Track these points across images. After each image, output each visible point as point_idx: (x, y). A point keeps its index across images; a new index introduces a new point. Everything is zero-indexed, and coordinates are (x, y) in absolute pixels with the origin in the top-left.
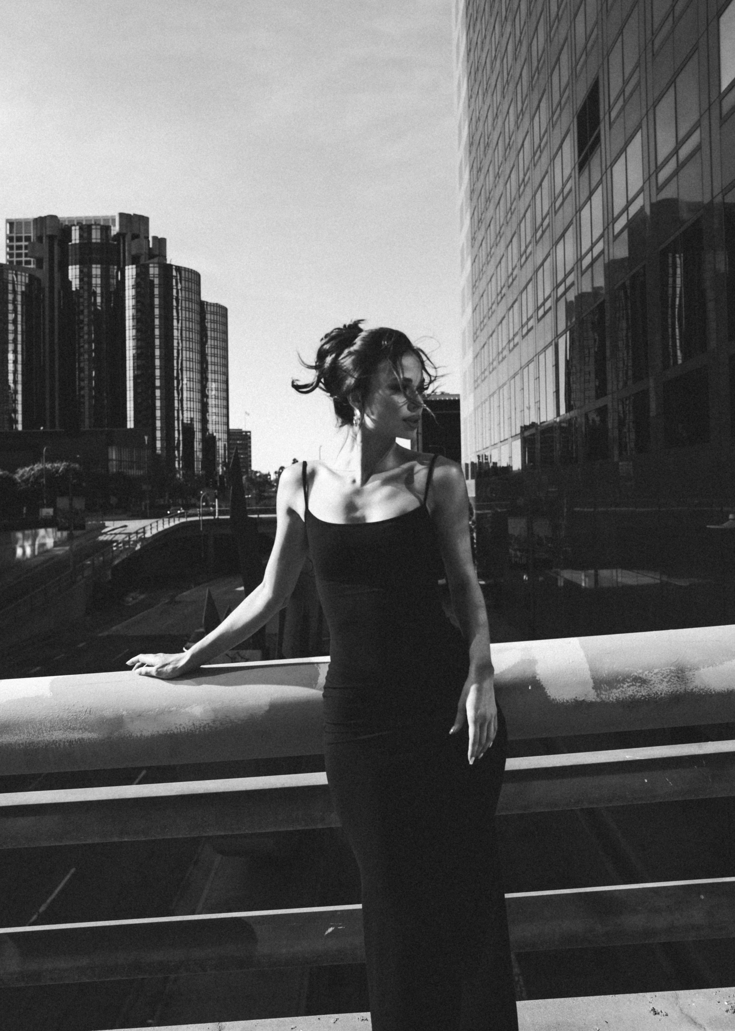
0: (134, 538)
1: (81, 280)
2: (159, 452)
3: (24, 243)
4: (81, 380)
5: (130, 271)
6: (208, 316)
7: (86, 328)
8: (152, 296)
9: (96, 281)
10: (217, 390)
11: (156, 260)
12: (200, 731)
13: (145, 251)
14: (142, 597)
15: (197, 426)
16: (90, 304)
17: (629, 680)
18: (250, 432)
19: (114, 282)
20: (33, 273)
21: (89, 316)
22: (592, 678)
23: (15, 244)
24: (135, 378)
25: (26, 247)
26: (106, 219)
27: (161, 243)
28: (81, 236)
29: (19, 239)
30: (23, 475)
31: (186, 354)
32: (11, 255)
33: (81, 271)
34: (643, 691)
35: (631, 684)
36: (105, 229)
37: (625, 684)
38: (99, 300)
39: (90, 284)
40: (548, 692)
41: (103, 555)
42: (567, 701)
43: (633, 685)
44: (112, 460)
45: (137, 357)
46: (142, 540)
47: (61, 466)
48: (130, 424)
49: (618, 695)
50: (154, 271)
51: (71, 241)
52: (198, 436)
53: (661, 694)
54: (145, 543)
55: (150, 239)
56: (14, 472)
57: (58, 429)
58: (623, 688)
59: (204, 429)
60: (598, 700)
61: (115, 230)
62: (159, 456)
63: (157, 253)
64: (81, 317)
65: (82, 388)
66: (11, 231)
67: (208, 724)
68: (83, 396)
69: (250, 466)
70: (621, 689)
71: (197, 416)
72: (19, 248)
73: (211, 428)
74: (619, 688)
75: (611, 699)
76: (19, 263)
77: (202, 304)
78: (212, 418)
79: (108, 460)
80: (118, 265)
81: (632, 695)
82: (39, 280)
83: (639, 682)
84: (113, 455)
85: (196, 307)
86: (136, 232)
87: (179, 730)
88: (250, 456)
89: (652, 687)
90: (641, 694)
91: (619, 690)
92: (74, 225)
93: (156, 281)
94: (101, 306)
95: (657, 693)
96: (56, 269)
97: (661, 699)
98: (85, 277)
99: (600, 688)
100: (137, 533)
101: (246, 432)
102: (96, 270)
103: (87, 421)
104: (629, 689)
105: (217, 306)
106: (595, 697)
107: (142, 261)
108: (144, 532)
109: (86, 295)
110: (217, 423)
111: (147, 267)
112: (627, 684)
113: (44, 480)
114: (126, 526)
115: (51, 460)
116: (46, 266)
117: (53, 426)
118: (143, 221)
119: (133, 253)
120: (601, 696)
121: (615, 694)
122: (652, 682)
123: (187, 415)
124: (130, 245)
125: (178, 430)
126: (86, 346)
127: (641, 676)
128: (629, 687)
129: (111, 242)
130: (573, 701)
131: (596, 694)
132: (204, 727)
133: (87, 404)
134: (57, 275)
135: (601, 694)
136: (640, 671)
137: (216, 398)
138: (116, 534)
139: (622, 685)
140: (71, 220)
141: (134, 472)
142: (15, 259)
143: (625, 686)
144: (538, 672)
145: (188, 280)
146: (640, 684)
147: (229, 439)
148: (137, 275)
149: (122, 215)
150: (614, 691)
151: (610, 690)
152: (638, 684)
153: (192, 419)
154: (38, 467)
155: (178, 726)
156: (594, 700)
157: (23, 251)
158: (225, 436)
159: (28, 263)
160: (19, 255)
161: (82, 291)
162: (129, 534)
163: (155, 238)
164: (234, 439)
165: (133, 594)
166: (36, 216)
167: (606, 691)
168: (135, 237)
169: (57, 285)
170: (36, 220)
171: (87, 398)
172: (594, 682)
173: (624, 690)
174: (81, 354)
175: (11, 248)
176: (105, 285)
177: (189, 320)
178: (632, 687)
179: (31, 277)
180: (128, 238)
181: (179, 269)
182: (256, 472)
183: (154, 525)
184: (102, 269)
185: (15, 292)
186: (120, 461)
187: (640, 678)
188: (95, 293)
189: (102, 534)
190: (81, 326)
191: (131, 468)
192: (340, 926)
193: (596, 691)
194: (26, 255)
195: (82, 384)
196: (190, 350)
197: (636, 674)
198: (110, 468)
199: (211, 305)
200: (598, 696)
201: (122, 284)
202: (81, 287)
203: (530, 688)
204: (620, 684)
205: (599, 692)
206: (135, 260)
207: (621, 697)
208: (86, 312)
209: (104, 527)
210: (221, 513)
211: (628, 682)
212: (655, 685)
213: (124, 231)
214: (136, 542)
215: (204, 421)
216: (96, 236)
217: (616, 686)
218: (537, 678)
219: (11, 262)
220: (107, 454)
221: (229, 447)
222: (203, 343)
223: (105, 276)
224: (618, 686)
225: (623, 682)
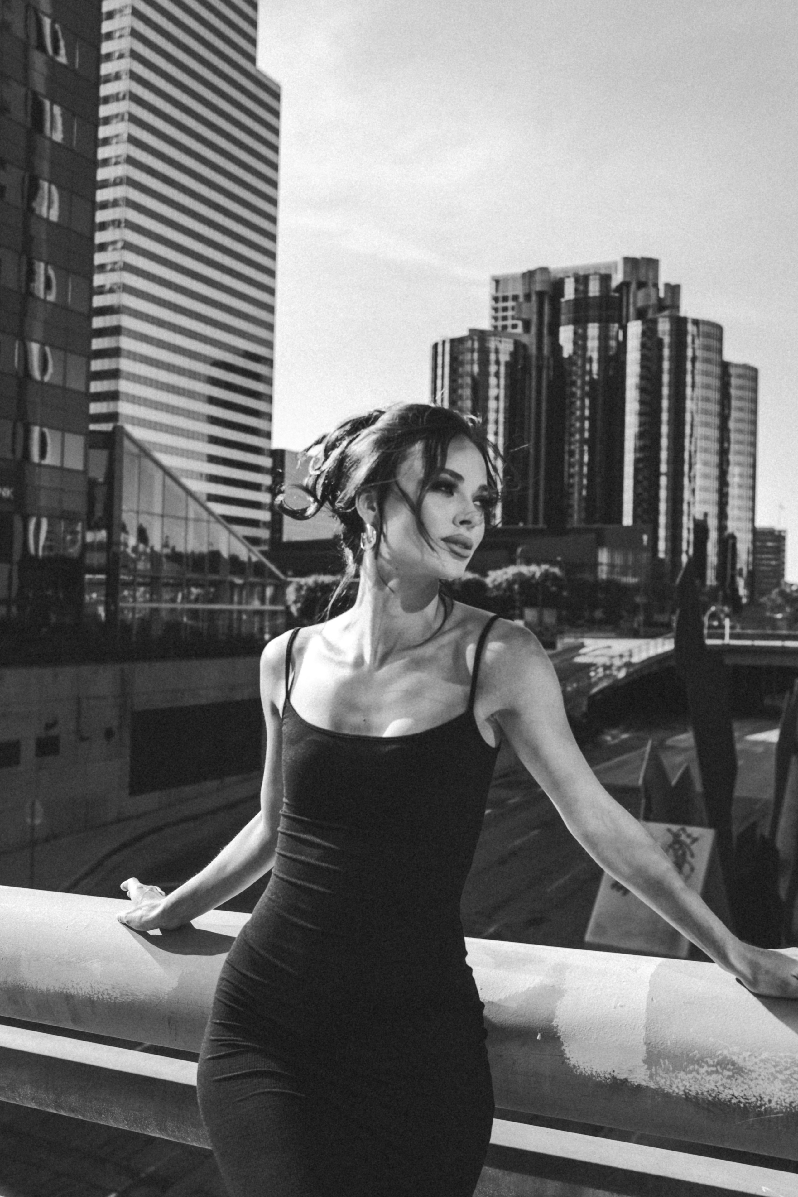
0: (617, 662)
1: (575, 343)
2: (661, 555)
3: (510, 304)
4: (571, 465)
5: (635, 328)
6: (734, 381)
7: (578, 403)
8: (660, 358)
9: (593, 344)
10: (741, 475)
11: (666, 313)
12: (98, 998)
13: (653, 301)
14: (625, 736)
15: (713, 523)
16: (584, 373)
17: (711, 1062)
18: (785, 531)
19: (613, 343)
20: (518, 338)
21: (583, 389)
22: (647, 1044)
23: (501, 305)
24: (637, 461)
25: (513, 308)
26: (608, 266)
27: (674, 290)
28: (576, 290)
29: (505, 299)
30: (495, 580)
31: (699, 431)
32: (496, 319)
33: (575, 333)
34: (734, 1088)
35: (714, 1069)
36: (606, 279)
37: (703, 1067)
38: (595, 367)
39: (585, 348)
40: (567, 1052)
41: (577, 681)
42: (598, 1075)
43: (717, 1072)
44: (601, 564)
45: (640, 436)
46: (628, 665)
47: (535, 570)
48: (627, 520)
49: (688, 1085)
50: (664, 327)
51: (562, 295)
52: (713, 535)
53: (770, 1101)
54: (631, 670)
55: (661, 287)
56: (486, 575)
57: (541, 525)
58: (698, 1073)
59: (722, 528)
60: (652, 1085)
61: (617, 279)
62: (662, 561)
63: (668, 302)
64: (574, 389)
65: (571, 476)
66: (497, 290)
68: (572, 486)
69: (783, 576)
70: (694, 1074)
71: (713, 510)
72: (505, 309)
73: (732, 526)
74: (690, 1072)
75: (674, 1088)
76: (505, 327)
77: (725, 366)
78: (732, 511)
79: (596, 564)
80: (620, 321)
81: (713, 1090)
82: (525, 347)
83: (729, 1070)
84: (603, 556)
85: (716, 370)
86: (643, 279)
88: (783, 563)
89: (752, 1084)
90: (731, 1092)
91: (690, 1076)
92: (568, 277)
93: (667, 340)
94: (598, 375)
95: (762, 1099)
96: (545, 331)
98: (580, 340)
99: (657, 1064)
100: (621, 656)
101: (780, 532)
102: (593, 330)
103: (576, 517)
104: (708, 1078)
105: (746, 367)
106: (647, 1078)
107: (650, 315)
108: (631, 656)
109: (579, 363)
110: (739, 519)
111: (655, 322)
112: (706, 1068)
113: (516, 587)
114: (609, 647)
115: (528, 563)
116: (534, 329)
117: (536, 521)
118: (652, 264)
119: (640, 304)
120: (658, 1079)
121: (682, 1080)
122: (754, 1075)
123: (698, 511)
124: (635, 296)
125: (689, 529)
126: (578, 425)
127: (735, 1058)
128: (709, 1073)
129: (612, 294)
130: (607, 1076)
131: (648, 1073)
133: (576, 495)
134: (546, 340)
135: (657, 1074)
136: (736, 1049)
137: (740, 486)
138: (597, 656)
139: (696, 1067)
140: (565, 271)
141: (630, 580)
142: (500, 323)
143: (702, 1070)
144: (557, 1013)
145: (708, 335)
146: (730, 1073)
147: (754, 541)
148: (644, 334)
149: (628, 261)
150: (682, 1074)
151: (673, 1071)
152: (727, 1073)
153: (706, 515)
154: (511, 571)
156: (644, 1083)
157: (510, 313)
158: (750, 536)
159: (514, 326)
160: (505, 318)
161: (574, 358)
162: (612, 657)
163: (667, 285)
164: (760, 541)
165: (614, 732)
166: (524, 269)
167: (667, 1071)
168: (641, 285)
169: (546, 351)
170: (524, 275)
171: (576, 488)
172: (648, 1052)
173: (699, 1077)
174: (572, 435)
175: (496, 310)
176: (603, 347)
177: (707, 387)
178: (714, 1076)
179: (517, 344)
180: (633, 287)
181: (696, 322)
182: (792, 585)
183: (644, 647)
184: (600, 329)
185: (498, 363)
186: (612, 566)
187: (733, 1064)
188: (590, 360)
189: (579, 655)
190: (574, 400)
191: (625, 574)
193: (649, 1068)
194: (513, 318)
195: (572, 470)
196: (707, 425)
197: (725, 1052)
198: (600, 574)
199: (737, 366)
200: (651, 1077)
201: (622, 346)
202: (575, 353)
203: (538, 1037)
204: (693, 1064)
205: (653, 1070)
206: (641, 315)
207: (692, 1089)
208: (579, 382)
209: (582, 646)
210: (733, 636)
211: (709, 1066)
213: (628, 279)
214: (619, 669)
215: (722, 515)
216: (594, 289)
217: (686, 1067)
218: (554, 1024)
219: (496, 327)
220: (596, 556)
221: (756, 550)
222: (724, 418)
223: (604, 338)
224: (691, 1067)
225: (700, 1062)
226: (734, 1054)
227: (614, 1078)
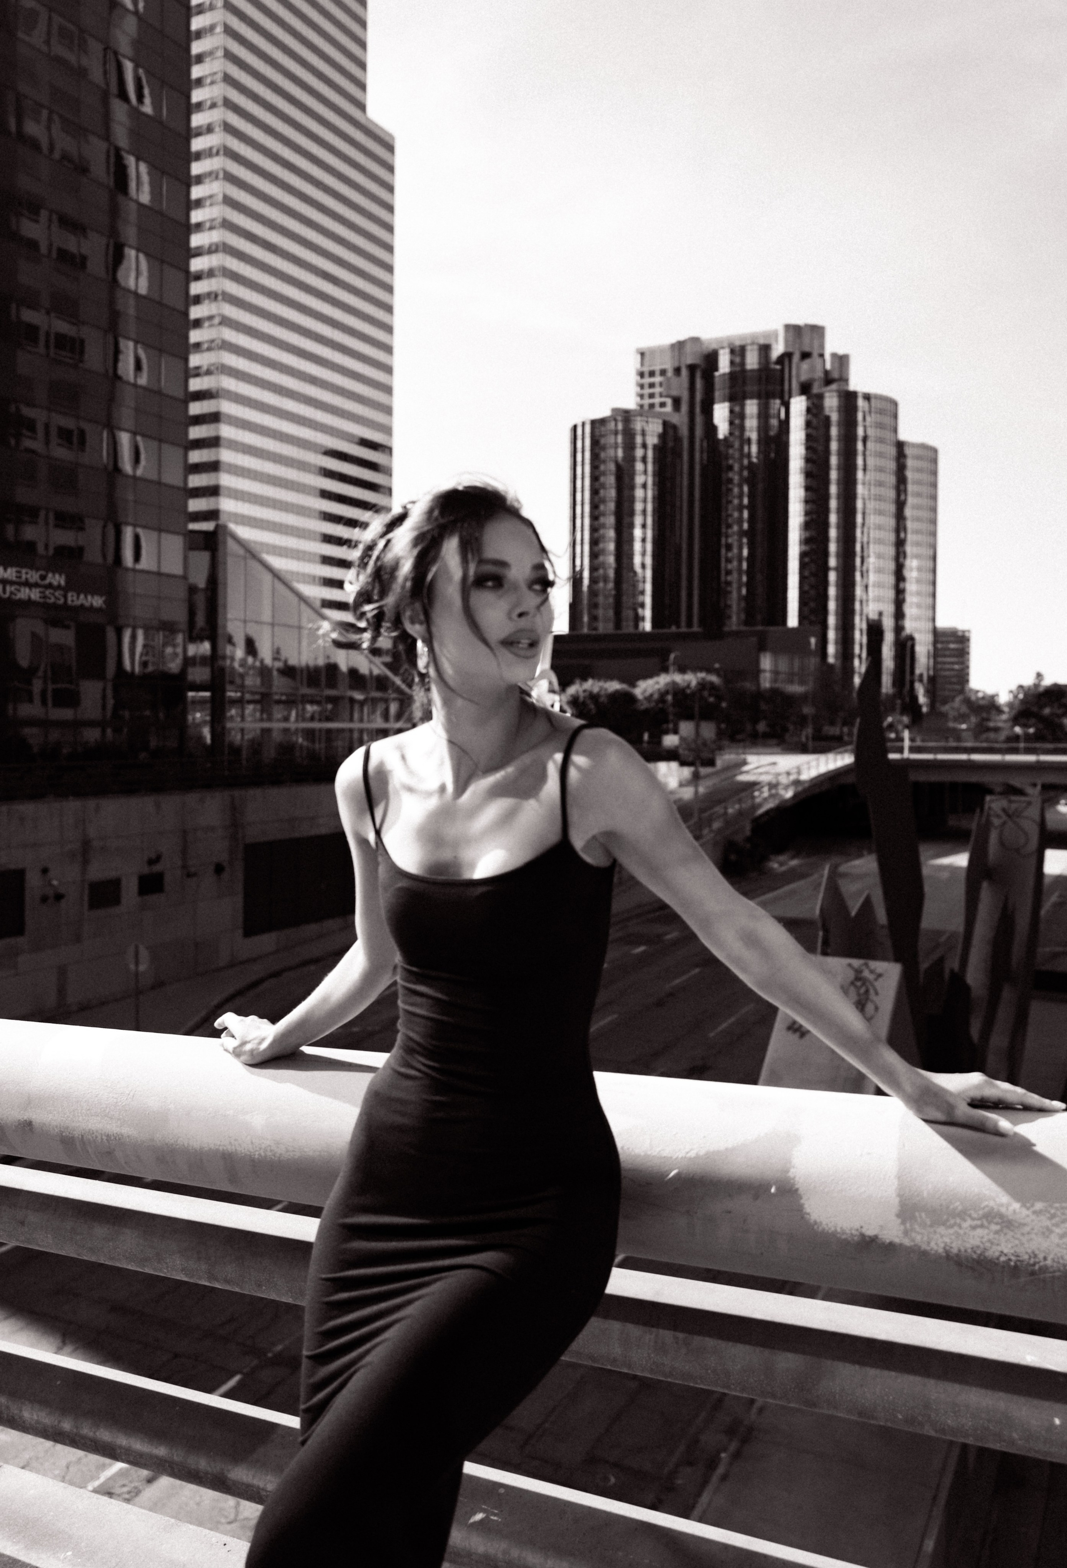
0: (784, 780)
1: (731, 423)
2: (831, 660)
3: (657, 379)
4: (729, 561)
5: (798, 405)
6: (910, 463)
7: (736, 490)
8: (828, 439)
9: (751, 424)
10: (919, 569)
11: (834, 386)
13: (820, 374)
14: (794, 863)
15: (888, 623)
16: (742, 455)
17: (975, 1215)
18: (969, 631)
19: (774, 422)
20: (667, 419)
21: (740, 473)
22: (900, 1196)
23: (647, 380)
24: (803, 555)
25: (661, 384)
26: (767, 335)
27: (842, 361)
28: (732, 363)
29: (652, 374)
30: (645, 691)
31: (872, 519)
32: (642, 396)
33: (731, 411)
34: (1003, 1245)
35: (979, 1222)
36: (765, 349)
37: (965, 1221)
38: (754, 449)
39: (742, 428)
40: (806, 1206)
41: (740, 801)
42: (844, 1233)
43: (982, 1226)
44: (764, 671)
45: (807, 526)
46: (797, 782)
47: (691, 679)
48: (793, 621)
49: (947, 1240)
50: (831, 403)
51: (716, 369)
52: (889, 638)
53: (1045, 1259)
54: (800, 788)
55: (828, 357)
56: (633, 685)
57: (696, 629)
58: (960, 1227)
59: (899, 629)
60: (907, 1242)
61: (778, 349)
62: (831, 667)
63: (836, 375)
64: (731, 475)
65: (729, 572)
66: (642, 364)
68: (729, 584)
69: (967, 681)
70: (956, 1228)
71: (889, 609)
72: (652, 385)
73: (910, 626)
74: (952, 1227)
75: (933, 1244)
76: (652, 406)
77: (900, 446)
78: (910, 610)
79: (757, 672)
80: (782, 397)
81: (978, 1247)
82: (675, 428)
83: (997, 1224)
84: (766, 662)
85: (892, 451)
86: (807, 349)
88: (968, 667)
89: (1024, 1239)
90: (999, 1248)
91: (951, 1231)
92: (723, 348)
93: (834, 417)
94: (757, 458)
95: (1035, 1256)
96: (698, 410)
97: (1044, 1269)
98: (737, 419)
99: (912, 1218)
100: (788, 774)
101: (964, 632)
102: (752, 407)
103: (734, 619)
104: (972, 1233)
105: (924, 447)
106: (900, 1234)
107: (815, 390)
108: (799, 773)
109: (737, 444)
110: (917, 618)
111: (821, 397)
112: (969, 1222)
113: (669, 698)
114: (774, 764)
115: (682, 670)
116: (684, 408)
117: (689, 624)
118: (817, 331)
119: (804, 377)
120: (913, 1235)
121: (942, 1236)
122: (1027, 1229)
123: (872, 609)
124: (798, 368)
125: (861, 630)
126: (736, 514)
127: (1003, 1210)
128: (974, 1228)
129: (773, 366)
130: (854, 1232)
131: (902, 1227)
133: (735, 595)
134: (699, 419)
135: (912, 1230)
137: (918, 581)
138: (761, 774)
139: (958, 1221)
140: (719, 341)
141: (796, 689)
142: (647, 401)
143: (966, 1224)
144: (794, 1162)
145: (881, 412)
146: (998, 1227)
147: (935, 642)
148: (809, 410)
149: (788, 327)
150: (941, 1230)
151: (931, 1226)
152: (994, 1227)
153: (881, 614)
154: (662, 681)
156: (897, 1241)
157: (657, 390)
158: (930, 638)
159: (663, 405)
160: (651, 396)
161: (731, 439)
162: (778, 774)
163: (834, 356)
164: (942, 642)
165: (781, 858)
166: (673, 340)
167: (923, 1225)
168: (805, 356)
169: (699, 432)
170: (673, 346)
171: (735, 586)
172: (901, 1205)
173: (961, 1232)
174: (729, 526)
175: (642, 386)
176: (764, 426)
177: (881, 470)
178: (979, 1232)
179: (665, 424)
180: (796, 358)
181: (867, 397)
182: (977, 692)
183: (814, 764)
184: (759, 405)
185: (644, 446)
186: (776, 672)
187: (1001, 1216)
188: (749, 441)
189: (742, 773)
190: (730, 486)
191: (791, 682)
192: (495, 1515)
193: (903, 1223)
194: (661, 396)
195: (730, 567)
196: (880, 513)
197: (992, 1204)
198: (762, 681)
199: (914, 445)
200: (906, 1233)
201: (785, 425)
202: (731, 434)
203: (773, 1190)
204: (954, 1218)
205: (908, 1225)
206: (805, 389)
207: (954, 1245)
208: (736, 467)
209: (745, 763)
210: (912, 750)
211: (973, 1219)
212: (1033, 1236)
213: (790, 350)
214: (786, 788)
215: (899, 615)
216: (752, 361)
217: (947, 1220)
218: (791, 1174)
219: (642, 406)
220: (757, 662)
221: (936, 654)
222: (900, 505)
223: (764, 415)
224: (952, 1221)
225: (963, 1214)
226: (1002, 1205)
227: (863, 1235)
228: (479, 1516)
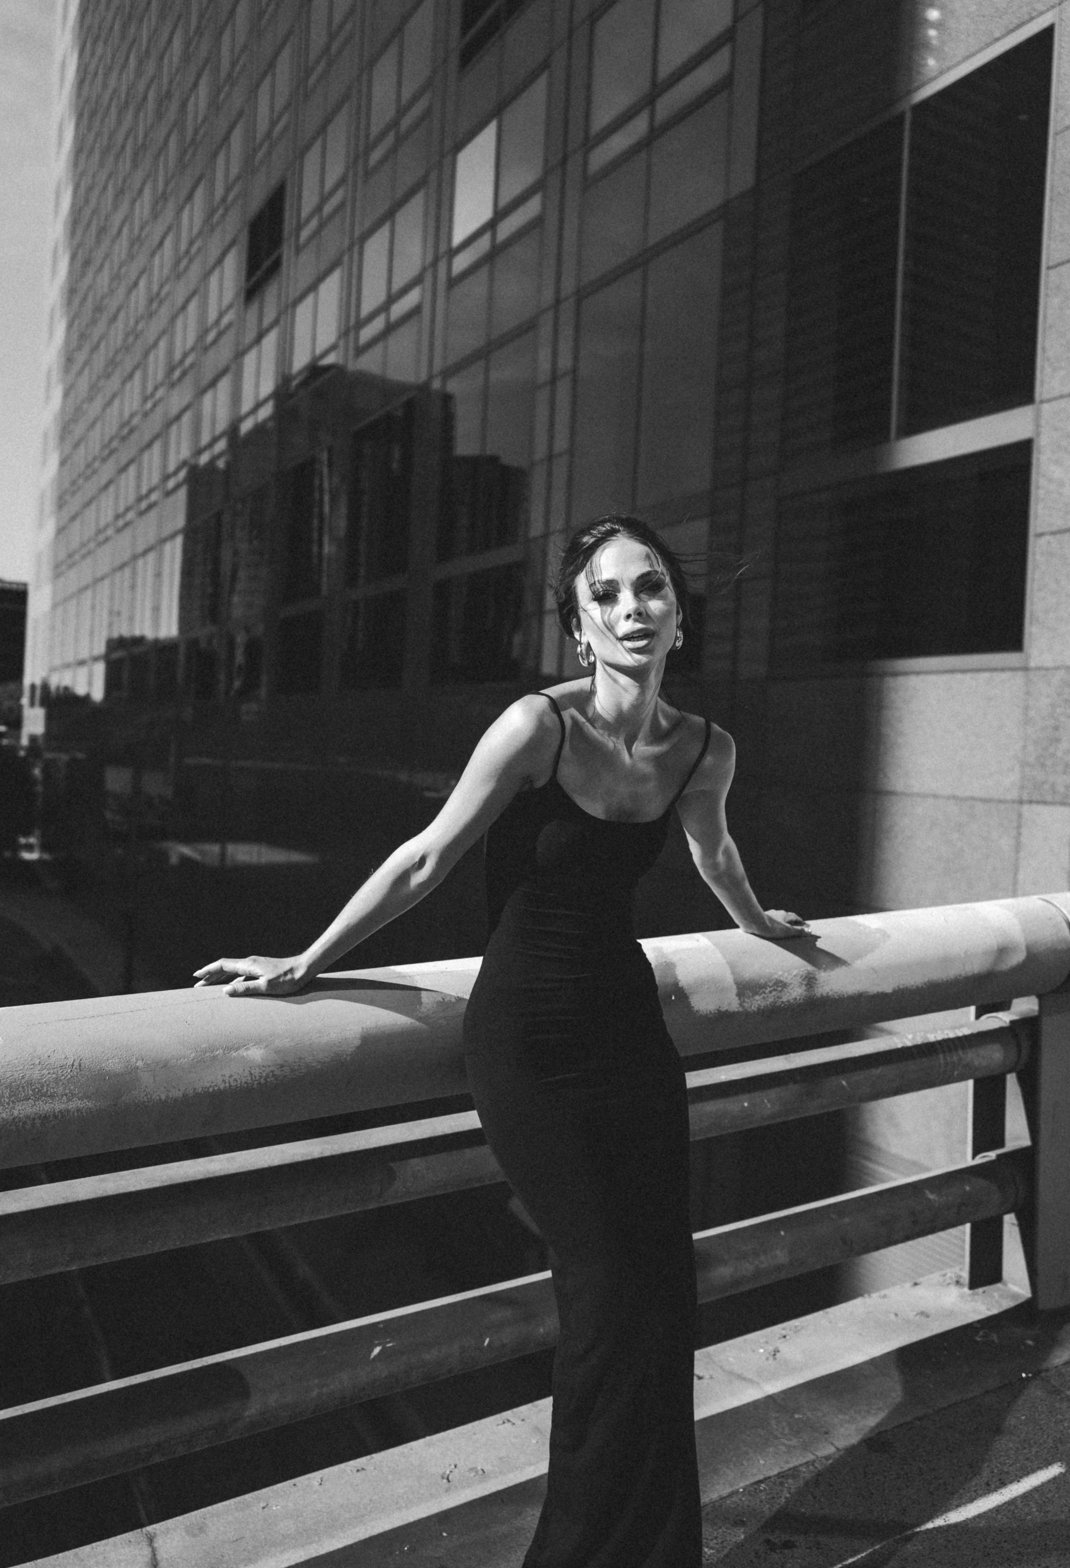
12: (260, 1083)
17: (771, 985)
22: (736, 983)
34: (783, 998)
40: (692, 1003)
42: (711, 1013)
43: (775, 990)
49: (760, 1003)
53: (800, 1000)
58: (764, 992)
60: (742, 1010)
67: (273, 1072)
70: (764, 995)
74: (761, 994)
75: (753, 1008)
81: (772, 1003)
83: (780, 986)
87: (227, 1085)
89: (792, 992)
90: (781, 1001)
91: (761, 997)
95: (796, 1000)
97: (799, 1005)
99: (743, 995)
104: (771, 995)
106: (738, 1006)
112: (769, 989)
120: (745, 1004)
121: (757, 1001)
122: (792, 986)
127: (782, 978)
128: (770, 992)
130: (716, 1012)
131: (739, 1002)
132: (267, 1076)
135: (744, 1001)
136: (780, 973)
139: (764, 990)
143: (767, 991)
144: (680, 978)
150: (757, 997)
151: (753, 996)
155: (227, 1079)
156: (737, 1010)
167: (749, 998)
172: (738, 988)
173: (766, 996)
178: (774, 993)
192: (389, 1342)
193: (740, 999)
197: (776, 976)
200: (741, 1005)
203: (673, 998)
204: (762, 989)
205: (742, 1000)
207: (763, 1005)
211: (770, 987)
212: (795, 989)
218: (680, 985)
224: (761, 991)
225: (763, 986)
226: (780, 976)
227: (719, 1011)
228: (377, 1350)
